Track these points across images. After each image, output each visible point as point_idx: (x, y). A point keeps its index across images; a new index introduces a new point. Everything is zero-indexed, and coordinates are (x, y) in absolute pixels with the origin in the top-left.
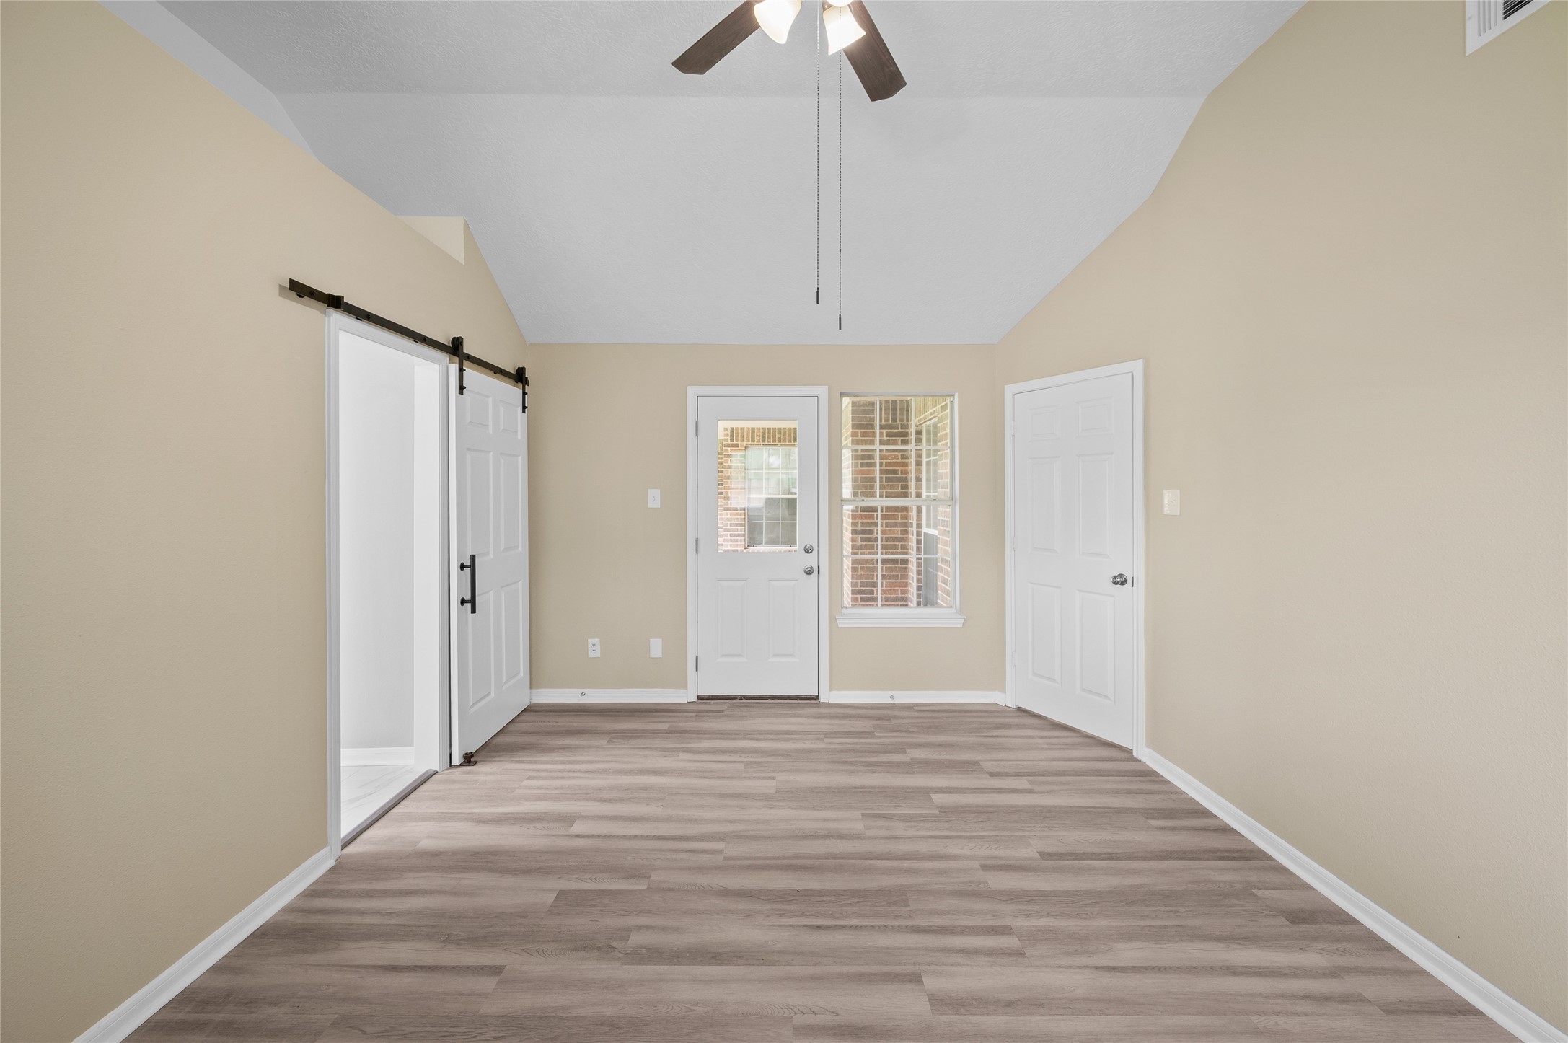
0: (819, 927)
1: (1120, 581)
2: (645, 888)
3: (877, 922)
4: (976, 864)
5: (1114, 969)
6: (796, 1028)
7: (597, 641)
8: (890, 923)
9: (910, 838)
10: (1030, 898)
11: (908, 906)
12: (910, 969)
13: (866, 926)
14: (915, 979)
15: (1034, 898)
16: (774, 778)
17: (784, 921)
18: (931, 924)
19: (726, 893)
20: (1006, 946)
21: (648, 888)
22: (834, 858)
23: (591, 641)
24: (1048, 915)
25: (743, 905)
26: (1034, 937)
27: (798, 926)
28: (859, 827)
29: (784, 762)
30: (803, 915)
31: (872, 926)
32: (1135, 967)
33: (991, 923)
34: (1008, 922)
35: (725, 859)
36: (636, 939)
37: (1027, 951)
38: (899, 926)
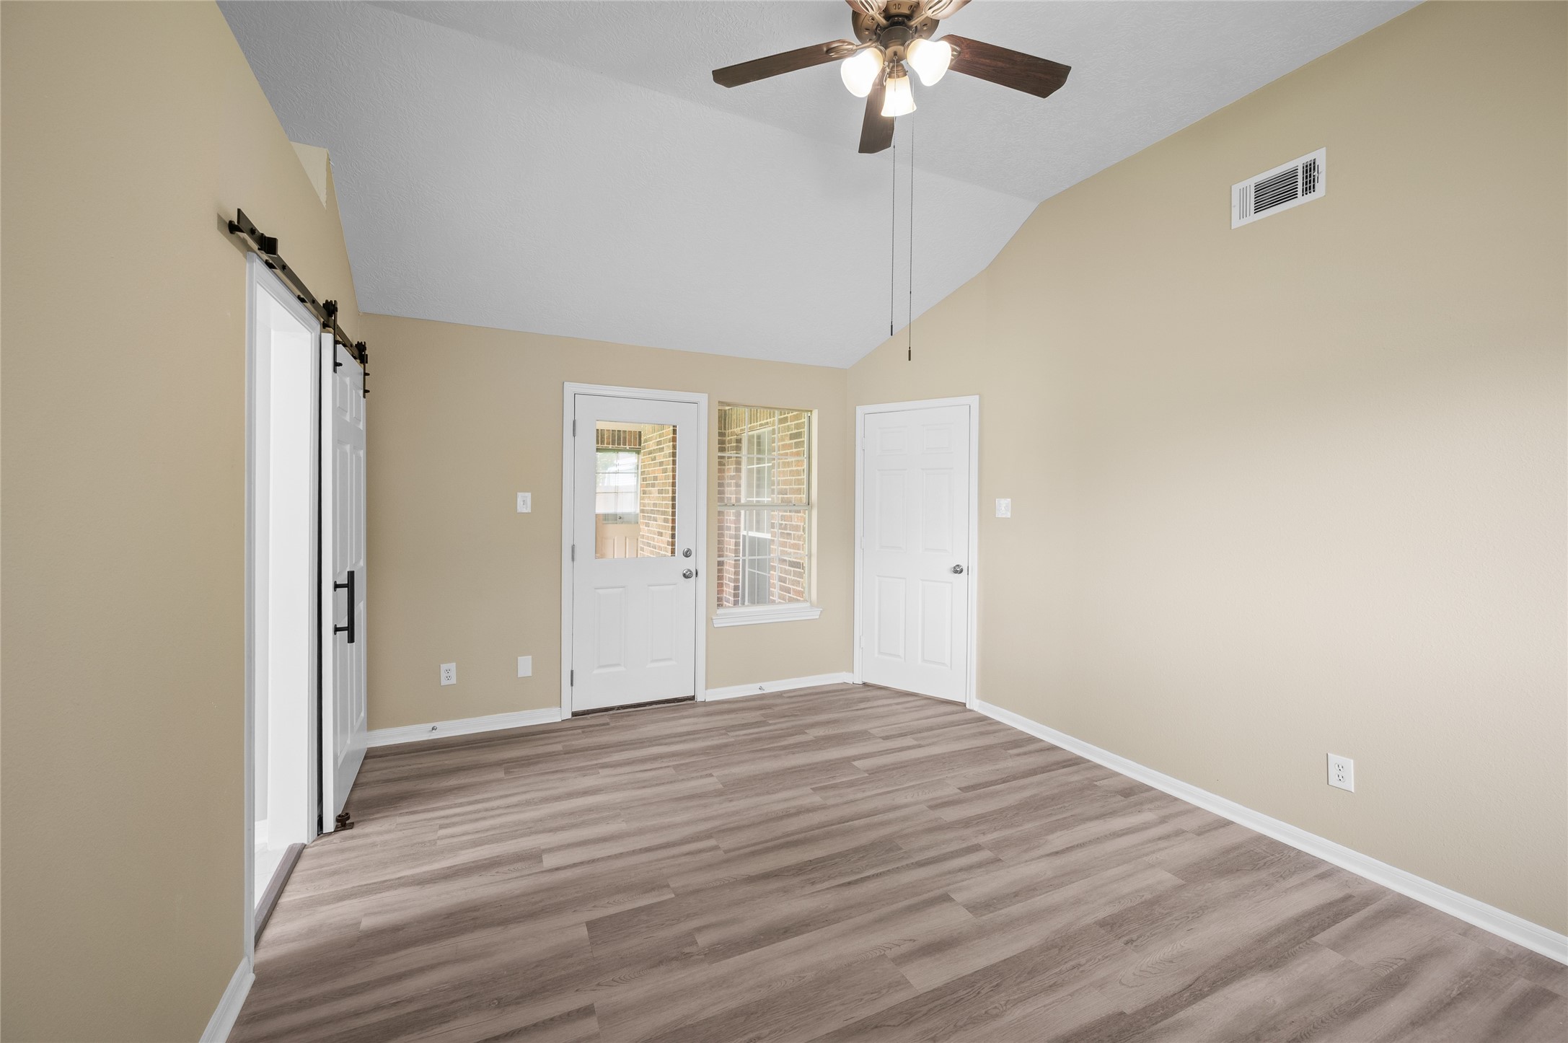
0: (849, 883)
1: (957, 570)
2: (673, 896)
3: (890, 867)
4: (924, 807)
5: (1057, 853)
6: (894, 960)
7: (453, 666)
8: (899, 865)
9: (863, 799)
10: (976, 822)
11: (901, 849)
12: (938, 892)
13: (884, 872)
14: (946, 898)
16: (711, 775)
17: (819, 887)
18: (927, 857)
19: (751, 879)
21: (677, 895)
22: (818, 828)
23: (444, 667)
24: (995, 830)
25: (774, 885)
26: (998, 846)
27: (833, 887)
28: (817, 799)
29: (709, 759)
30: (830, 878)
31: (888, 871)
32: (1067, 848)
33: (964, 845)
34: (974, 841)
35: (726, 852)
36: (703, 940)
37: (1000, 857)
38: (907, 865)
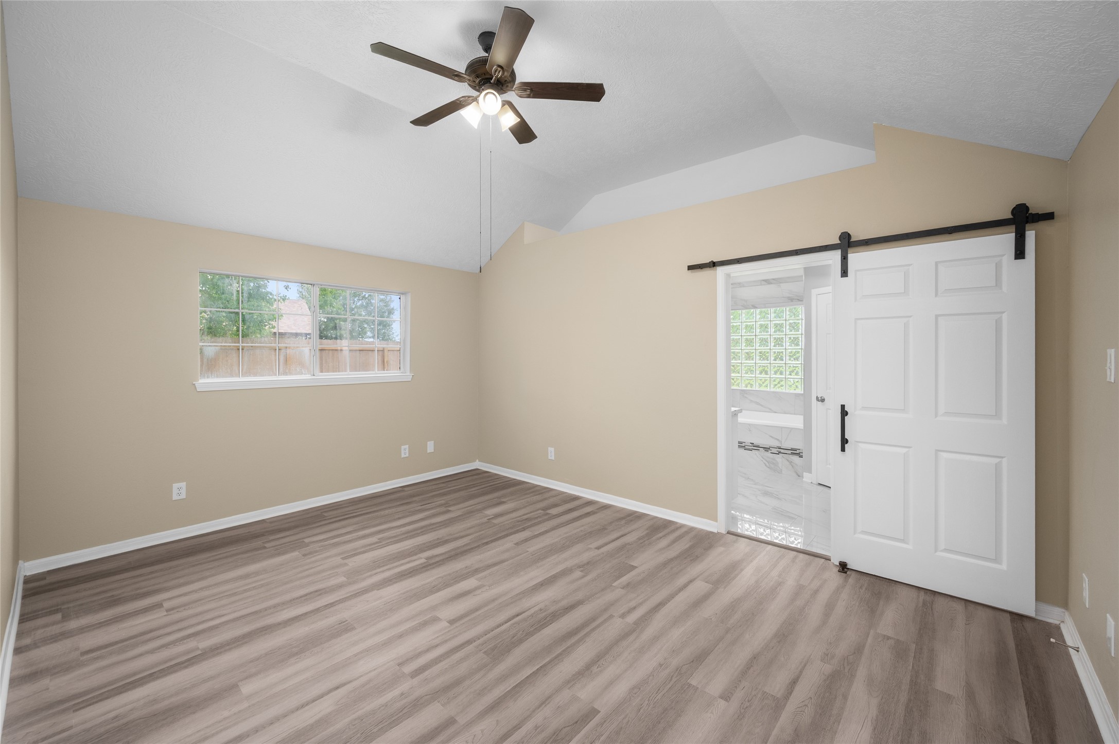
0: (518, 615)
2: (613, 585)
3: (492, 634)
5: (337, 688)
8: (485, 638)
10: (404, 712)
11: (485, 653)
12: (457, 624)
13: (496, 629)
14: (452, 622)
15: (401, 714)
17: (536, 609)
18: (463, 651)
19: (580, 603)
20: (411, 664)
21: (611, 586)
24: (386, 705)
25: (564, 603)
26: (395, 680)
27: (527, 611)
30: (532, 616)
31: (493, 631)
32: (322, 697)
33: (427, 673)
34: (416, 681)
37: (398, 668)
38: (479, 639)
